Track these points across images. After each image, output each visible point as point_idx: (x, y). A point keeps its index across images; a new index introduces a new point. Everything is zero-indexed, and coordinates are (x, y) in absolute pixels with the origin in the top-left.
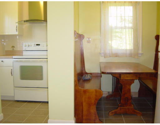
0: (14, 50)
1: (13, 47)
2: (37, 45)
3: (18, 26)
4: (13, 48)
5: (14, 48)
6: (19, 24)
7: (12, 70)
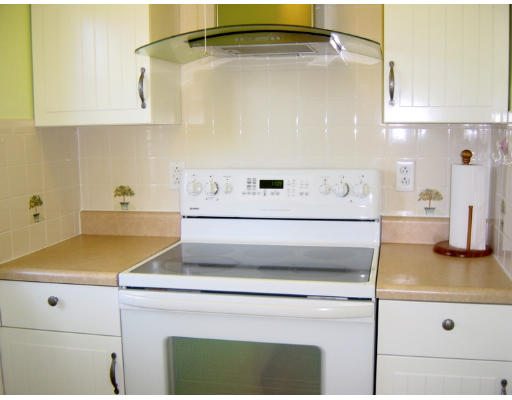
0: (130, 209)
1: (124, 191)
2: (265, 184)
3: (147, 74)
4: (121, 199)
5: (128, 199)
6: (154, 57)
7: (114, 356)
